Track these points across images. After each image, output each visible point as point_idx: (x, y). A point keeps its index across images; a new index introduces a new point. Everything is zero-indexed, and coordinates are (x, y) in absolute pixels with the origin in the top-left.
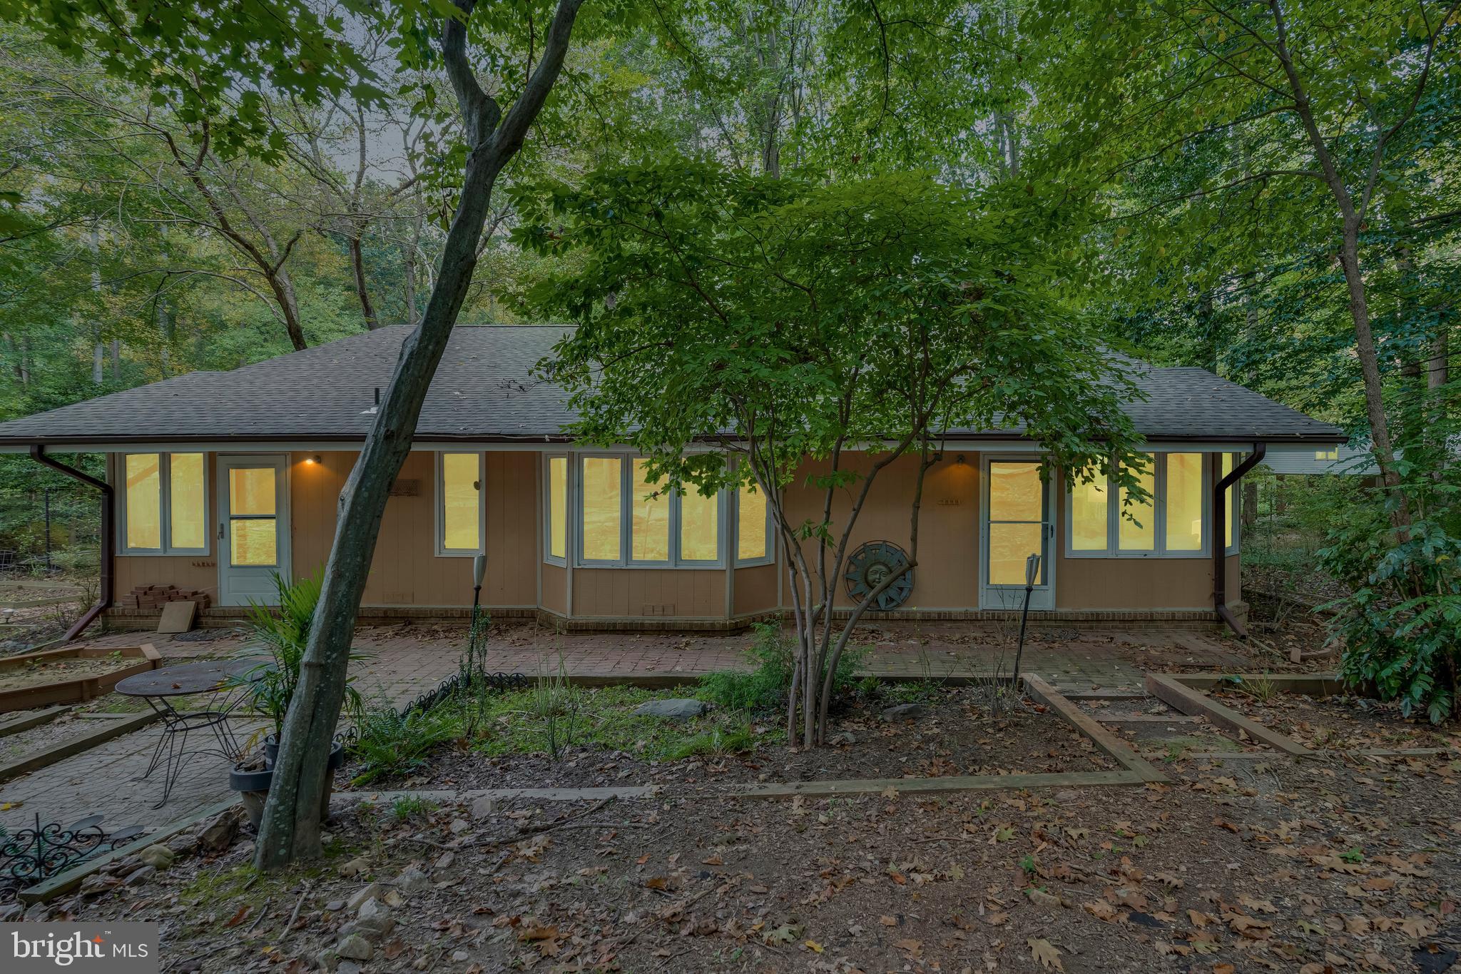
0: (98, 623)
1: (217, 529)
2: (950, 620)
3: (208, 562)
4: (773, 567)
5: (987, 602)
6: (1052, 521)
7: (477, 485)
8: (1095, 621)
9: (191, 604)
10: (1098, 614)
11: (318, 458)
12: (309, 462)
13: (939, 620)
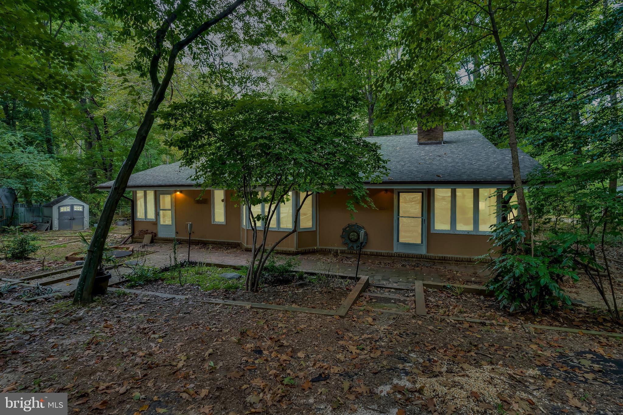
0: (130, 240)
1: (157, 214)
2: (381, 255)
3: (155, 223)
4: (315, 231)
5: (396, 250)
6: (425, 217)
7: (223, 201)
8: (444, 260)
9: (151, 235)
10: (445, 257)
11: (181, 192)
12: (178, 193)
13: (377, 255)
